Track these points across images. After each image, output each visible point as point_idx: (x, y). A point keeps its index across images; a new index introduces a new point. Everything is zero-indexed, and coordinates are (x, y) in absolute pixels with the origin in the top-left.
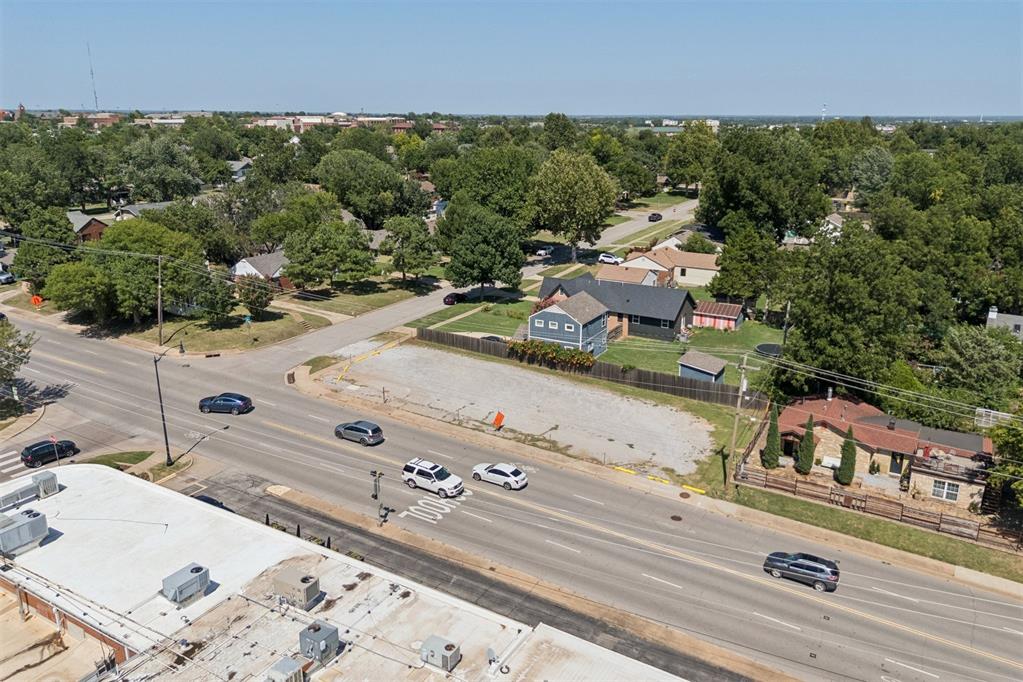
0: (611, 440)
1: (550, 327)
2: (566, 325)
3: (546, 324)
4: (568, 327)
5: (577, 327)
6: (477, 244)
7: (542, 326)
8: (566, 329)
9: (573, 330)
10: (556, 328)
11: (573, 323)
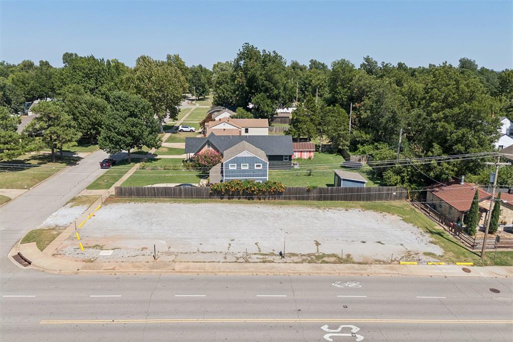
0: (364, 242)
1: (242, 168)
2: (255, 164)
3: (239, 166)
4: (257, 166)
5: (264, 164)
6: (126, 118)
7: (235, 168)
8: (256, 168)
9: (261, 168)
10: (247, 168)
11: (261, 162)
